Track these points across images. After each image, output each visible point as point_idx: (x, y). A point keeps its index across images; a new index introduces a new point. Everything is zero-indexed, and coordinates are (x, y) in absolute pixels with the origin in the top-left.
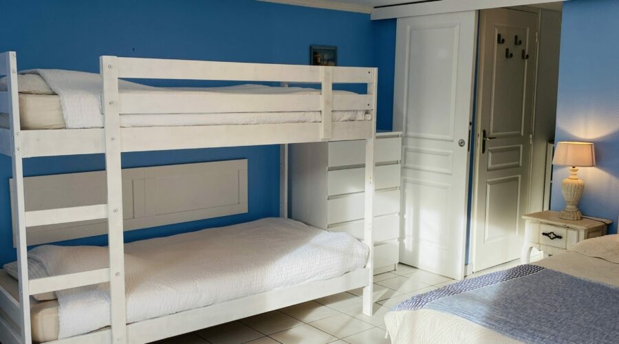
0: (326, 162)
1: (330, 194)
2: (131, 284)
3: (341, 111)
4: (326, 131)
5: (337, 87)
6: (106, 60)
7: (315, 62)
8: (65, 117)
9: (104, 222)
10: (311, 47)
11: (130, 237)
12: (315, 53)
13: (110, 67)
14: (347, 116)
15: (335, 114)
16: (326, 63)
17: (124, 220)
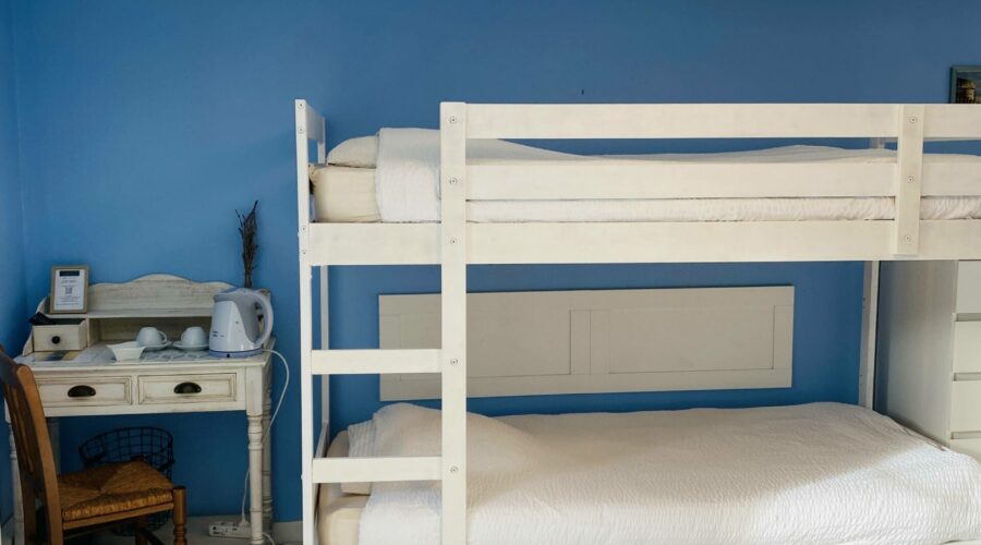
4: (905, 238)
8: (379, 204)
10: (951, 70)
12: (961, 81)
13: (452, 120)
14: (965, 208)
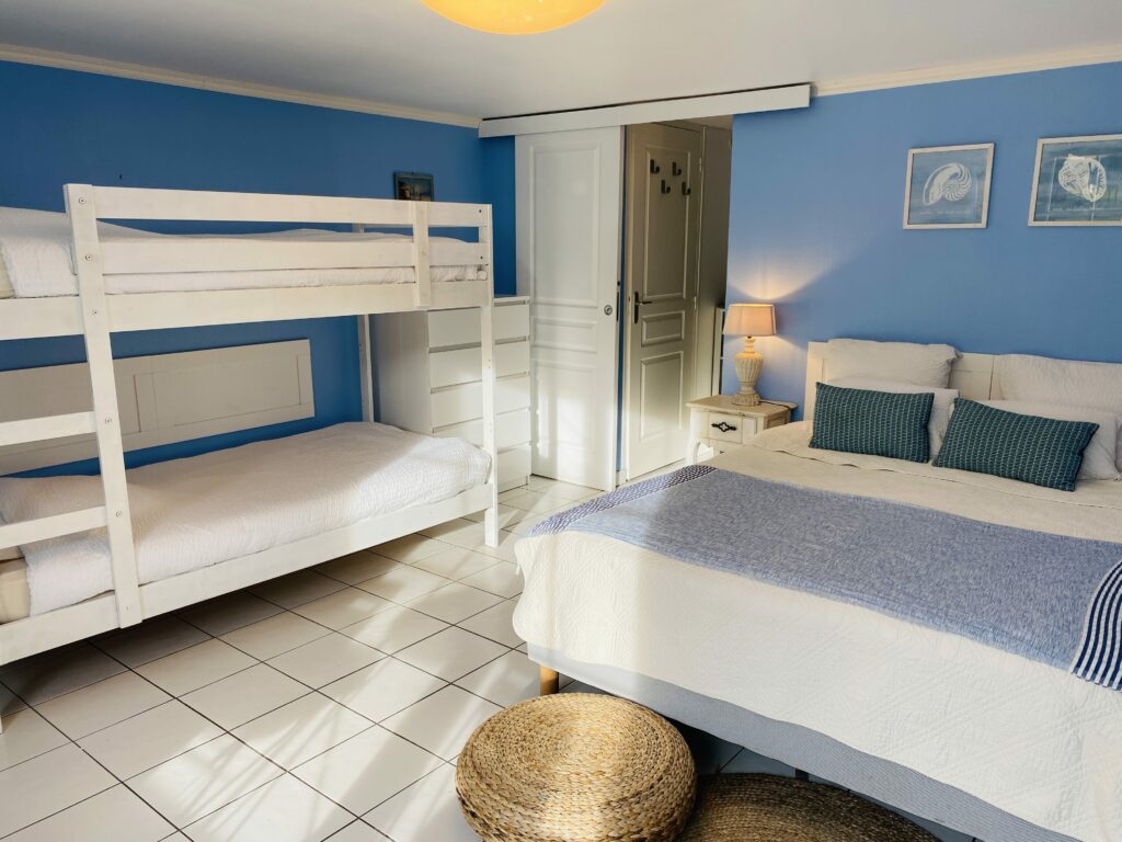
0: (426, 340)
1: (433, 385)
2: (142, 527)
3: (444, 266)
4: (423, 295)
5: (435, 232)
6: (74, 191)
7: (402, 195)
8: (12, 279)
9: (92, 439)
10: (395, 175)
11: (134, 460)
12: (401, 184)
13: (81, 201)
14: (452, 274)
15: (436, 271)
16: (417, 197)
17: (122, 435)
